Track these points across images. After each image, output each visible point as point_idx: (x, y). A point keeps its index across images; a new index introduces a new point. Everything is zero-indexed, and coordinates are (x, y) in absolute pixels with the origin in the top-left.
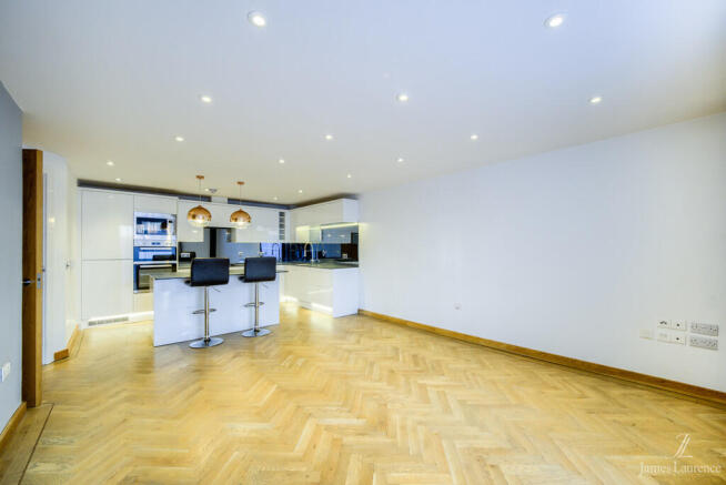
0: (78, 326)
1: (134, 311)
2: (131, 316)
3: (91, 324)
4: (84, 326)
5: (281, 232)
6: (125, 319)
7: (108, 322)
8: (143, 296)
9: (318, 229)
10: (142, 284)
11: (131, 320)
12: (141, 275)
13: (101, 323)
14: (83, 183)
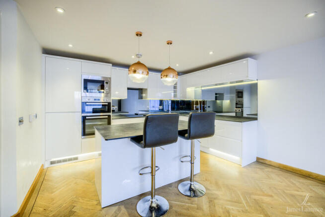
0: (43, 165)
1: (81, 152)
2: (80, 156)
3: (52, 163)
4: (47, 165)
5: (175, 92)
6: (76, 159)
7: (65, 161)
8: (88, 140)
9: (199, 90)
10: (87, 131)
11: (80, 159)
12: (87, 123)
13: (59, 162)
14: (47, 52)
